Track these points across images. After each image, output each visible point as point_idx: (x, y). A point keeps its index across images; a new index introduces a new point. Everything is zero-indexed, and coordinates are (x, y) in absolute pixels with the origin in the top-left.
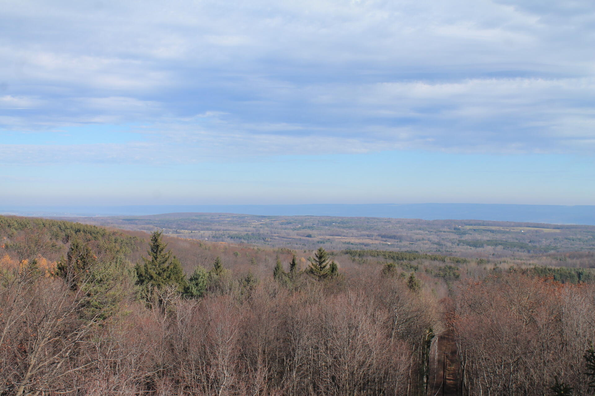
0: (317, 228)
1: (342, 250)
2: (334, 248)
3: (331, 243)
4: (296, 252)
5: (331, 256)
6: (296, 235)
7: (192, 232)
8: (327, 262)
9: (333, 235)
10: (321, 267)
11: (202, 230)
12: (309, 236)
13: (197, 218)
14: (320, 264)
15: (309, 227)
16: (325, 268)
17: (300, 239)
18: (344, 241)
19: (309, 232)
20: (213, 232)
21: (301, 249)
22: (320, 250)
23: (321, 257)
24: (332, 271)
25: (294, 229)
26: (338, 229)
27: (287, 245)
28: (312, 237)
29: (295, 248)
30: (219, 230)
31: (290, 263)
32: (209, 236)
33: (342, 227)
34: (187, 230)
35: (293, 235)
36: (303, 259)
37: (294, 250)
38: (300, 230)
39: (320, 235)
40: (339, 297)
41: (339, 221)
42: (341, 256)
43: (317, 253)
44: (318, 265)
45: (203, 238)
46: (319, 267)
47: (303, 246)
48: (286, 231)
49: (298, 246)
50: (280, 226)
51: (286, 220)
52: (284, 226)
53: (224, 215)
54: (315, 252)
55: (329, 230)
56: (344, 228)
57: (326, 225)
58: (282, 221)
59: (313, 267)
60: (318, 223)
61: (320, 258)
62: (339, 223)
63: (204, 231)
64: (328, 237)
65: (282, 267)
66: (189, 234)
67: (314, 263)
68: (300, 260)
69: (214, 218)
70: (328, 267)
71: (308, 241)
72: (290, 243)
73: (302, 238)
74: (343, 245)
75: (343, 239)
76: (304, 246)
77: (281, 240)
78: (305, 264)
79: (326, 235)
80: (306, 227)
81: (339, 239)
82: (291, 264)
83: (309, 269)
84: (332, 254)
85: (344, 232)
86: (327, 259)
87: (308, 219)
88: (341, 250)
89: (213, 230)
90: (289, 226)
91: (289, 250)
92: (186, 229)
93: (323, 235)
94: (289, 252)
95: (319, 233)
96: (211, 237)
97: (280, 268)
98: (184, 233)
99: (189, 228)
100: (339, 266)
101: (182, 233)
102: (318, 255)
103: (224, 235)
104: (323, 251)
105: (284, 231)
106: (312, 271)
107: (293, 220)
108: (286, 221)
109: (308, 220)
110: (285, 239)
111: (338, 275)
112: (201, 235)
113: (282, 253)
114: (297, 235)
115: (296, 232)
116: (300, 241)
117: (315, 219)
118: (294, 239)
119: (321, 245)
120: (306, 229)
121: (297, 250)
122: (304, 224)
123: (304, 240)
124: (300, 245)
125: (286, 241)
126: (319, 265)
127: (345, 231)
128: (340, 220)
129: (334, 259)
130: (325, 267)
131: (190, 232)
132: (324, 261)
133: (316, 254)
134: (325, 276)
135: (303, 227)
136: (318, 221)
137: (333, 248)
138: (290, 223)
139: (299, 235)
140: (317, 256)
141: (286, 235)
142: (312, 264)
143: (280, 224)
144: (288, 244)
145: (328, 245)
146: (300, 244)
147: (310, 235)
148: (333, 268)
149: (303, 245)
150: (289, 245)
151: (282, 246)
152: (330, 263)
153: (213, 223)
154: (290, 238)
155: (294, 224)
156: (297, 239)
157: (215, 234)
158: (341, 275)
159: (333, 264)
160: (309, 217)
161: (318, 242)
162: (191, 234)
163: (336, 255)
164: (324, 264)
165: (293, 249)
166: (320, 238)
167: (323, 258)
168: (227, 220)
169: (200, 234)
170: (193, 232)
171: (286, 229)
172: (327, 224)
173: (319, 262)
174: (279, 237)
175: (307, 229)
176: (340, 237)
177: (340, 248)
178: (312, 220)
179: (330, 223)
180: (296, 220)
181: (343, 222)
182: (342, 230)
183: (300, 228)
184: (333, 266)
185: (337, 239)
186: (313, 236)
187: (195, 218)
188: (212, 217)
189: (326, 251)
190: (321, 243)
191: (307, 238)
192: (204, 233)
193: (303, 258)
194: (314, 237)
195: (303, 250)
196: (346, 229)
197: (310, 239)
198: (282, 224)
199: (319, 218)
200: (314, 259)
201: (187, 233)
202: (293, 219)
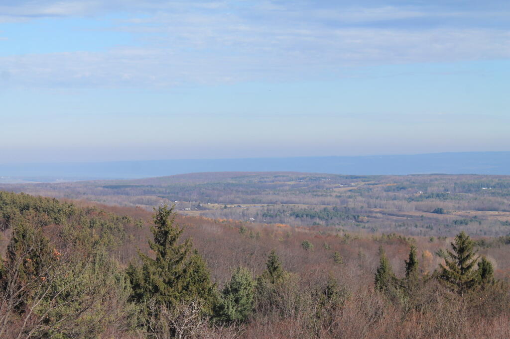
0: (453, 197)
1: (501, 236)
2: (485, 234)
3: (480, 223)
4: (414, 241)
5: (481, 249)
6: (414, 210)
7: (226, 207)
8: (474, 258)
9: (482, 210)
10: (462, 269)
11: (244, 203)
12: (439, 211)
13: (234, 182)
14: (461, 262)
15: (438, 196)
16: (471, 270)
17: (422, 216)
18: (504, 219)
19: (438, 203)
20: (263, 206)
21: (425, 236)
22: (460, 237)
23: (462, 249)
24: (483, 275)
25: (411, 199)
26: (492, 198)
27: (398, 228)
28: (445, 214)
29: (412, 234)
30: (276, 203)
31: (406, 261)
32: (258, 214)
33: (499, 194)
34: (217, 204)
35: (410, 209)
36: (428, 254)
37: (412, 237)
38: (422, 201)
39: (459, 208)
40: (495, 323)
41: (493, 184)
42: (499, 246)
43: (454, 242)
44: (457, 265)
45: (245, 218)
46: (460, 267)
47: (427, 230)
48: (396, 202)
49: (418, 230)
50: (385, 194)
51: (395, 182)
52: (391, 194)
53: (283, 176)
54: (451, 240)
55: (476, 199)
56: (503, 195)
57: (469, 191)
58: (388, 185)
59: (447, 268)
60: (455, 189)
61: (461, 251)
62: (494, 187)
63: (248, 205)
64: (473, 213)
65: (390, 269)
66: (222, 210)
67: (450, 260)
68: (422, 256)
69: (265, 182)
70: (475, 267)
71: (437, 220)
72: (404, 226)
73: (425, 214)
74: (503, 228)
75: (504, 215)
76: (430, 229)
77: (388, 219)
78: (431, 262)
79: (470, 208)
80: (433, 194)
81: (494, 215)
82: (407, 263)
83: (440, 271)
84: (482, 243)
85: (503, 203)
86: (474, 254)
87: (437, 180)
88: (498, 236)
89: (264, 203)
90: (400, 194)
91: (403, 238)
92: (216, 202)
93: (463, 210)
94: (402, 241)
95: (457, 205)
96: (259, 216)
97: (387, 270)
98: (213, 210)
99: (221, 199)
100: (495, 265)
101: (209, 209)
102: (457, 246)
103: (284, 211)
104: (467, 239)
105: (391, 202)
106: (444, 276)
107: (408, 183)
108: (395, 184)
109: (436, 183)
110: (395, 218)
111: (493, 282)
112: (243, 212)
113: (390, 243)
114: (417, 209)
115: (414, 203)
116: (422, 220)
117: (449, 179)
118: (411, 216)
119: (462, 228)
120: (432, 199)
121: (417, 238)
122: (429, 190)
123: (430, 219)
124: (421, 229)
125: (396, 221)
126: (459, 265)
127: (506, 201)
128: (496, 180)
129: (486, 253)
130: (469, 267)
131: (223, 206)
132: (468, 256)
133: (452, 244)
134: (470, 284)
135: (426, 195)
136: (455, 184)
137: (483, 233)
138: (403, 188)
139: (420, 210)
140: (454, 248)
141: (395, 210)
142: (447, 262)
143: (385, 191)
144: (400, 226)
145: (473, 227)
146: (422, 227)
147: (441, 209)
148: (485, 270)
149: (427, 227)
150: (402, 228)
151: (388, 229)
152: (480, 260)
153: (264, 191)
154: (403, 216)
155: (410, 189)
156: (417, 217)
157: (268, 210)
158: (500, 282)
159: (484, 262)
160: (438, 177)
161: (456, 222)
162: (225, 210)
163: (490, 245)
164: (468, 262)
165: (410, 236)
166: (460, 216)
167: (466, 251)
168: (289, 185)
169: (241, 210)
170: (228, 206)
171: (395, 199)
172: (472, 189)
173: (459, 259)
174: (383, 214)
175: (434, 199)
176: (496, 213)
177: (496, 233)
178: (444, 181)
179: (478, 188)
180: (414, 183)
181: (501, 186)
182: (499, 199)
183: (421, 197)
184: (484, 265)
185: (491, 215)
186: (445, 211)
187: (231, 182)
188: (262, 180)
189: (470, 239)
190: (461, 223)
191: (435, 215)
192: (248, 209)
193: (427, 251)
194: (448, 213)
195: (427, 237)
196: (507, 197)
197: (440, 216)
198: (388, 190)
199: (456, 177)
200: (450, 254)
201: (217, 209)
202: (407, 180)
